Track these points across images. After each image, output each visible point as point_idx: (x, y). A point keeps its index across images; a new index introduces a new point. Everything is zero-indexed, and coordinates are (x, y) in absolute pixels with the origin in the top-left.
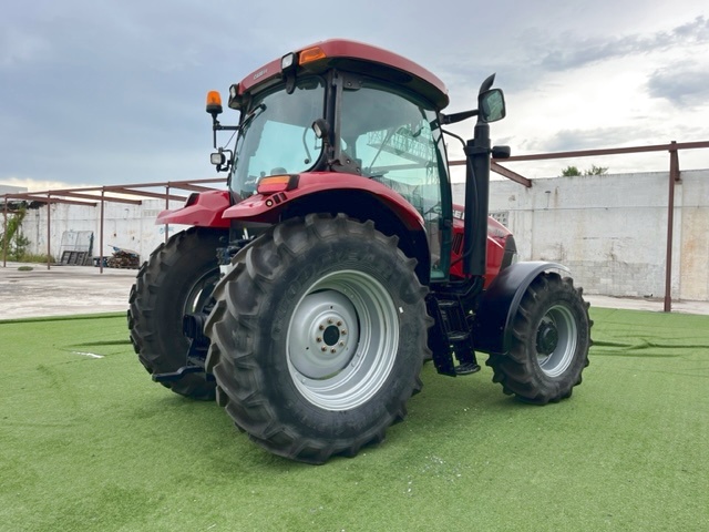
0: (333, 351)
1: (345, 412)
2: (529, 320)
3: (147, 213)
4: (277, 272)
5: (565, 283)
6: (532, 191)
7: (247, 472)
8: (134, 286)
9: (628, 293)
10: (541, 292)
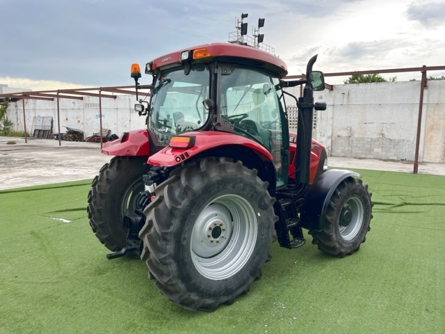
0: (218, 242)
1: (226, 280)
2: (335, 209)
3: (87, 105)
4: (184, 203)
5: (357, 184)
6: (333, 93)
7: (168, 319)
8: (90, 192)
9: (391, 158)
10: (343, 191)
